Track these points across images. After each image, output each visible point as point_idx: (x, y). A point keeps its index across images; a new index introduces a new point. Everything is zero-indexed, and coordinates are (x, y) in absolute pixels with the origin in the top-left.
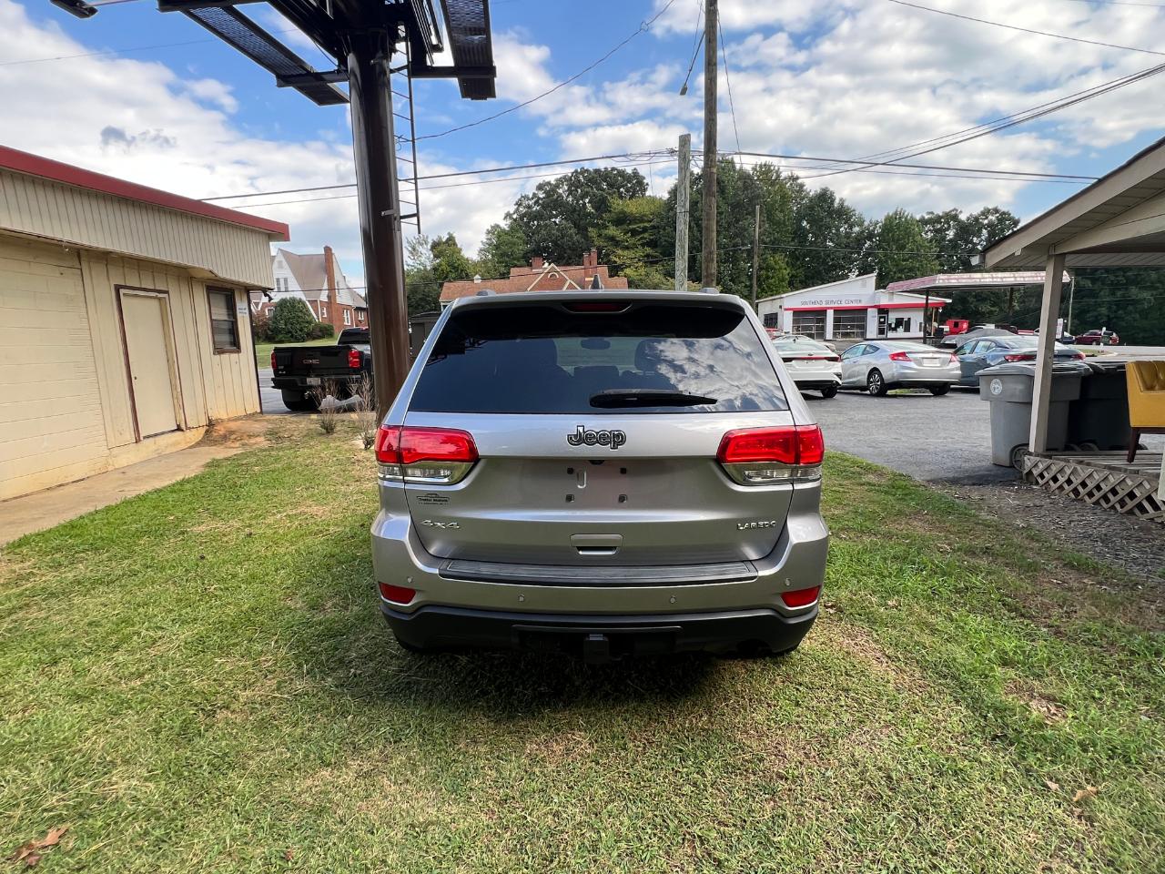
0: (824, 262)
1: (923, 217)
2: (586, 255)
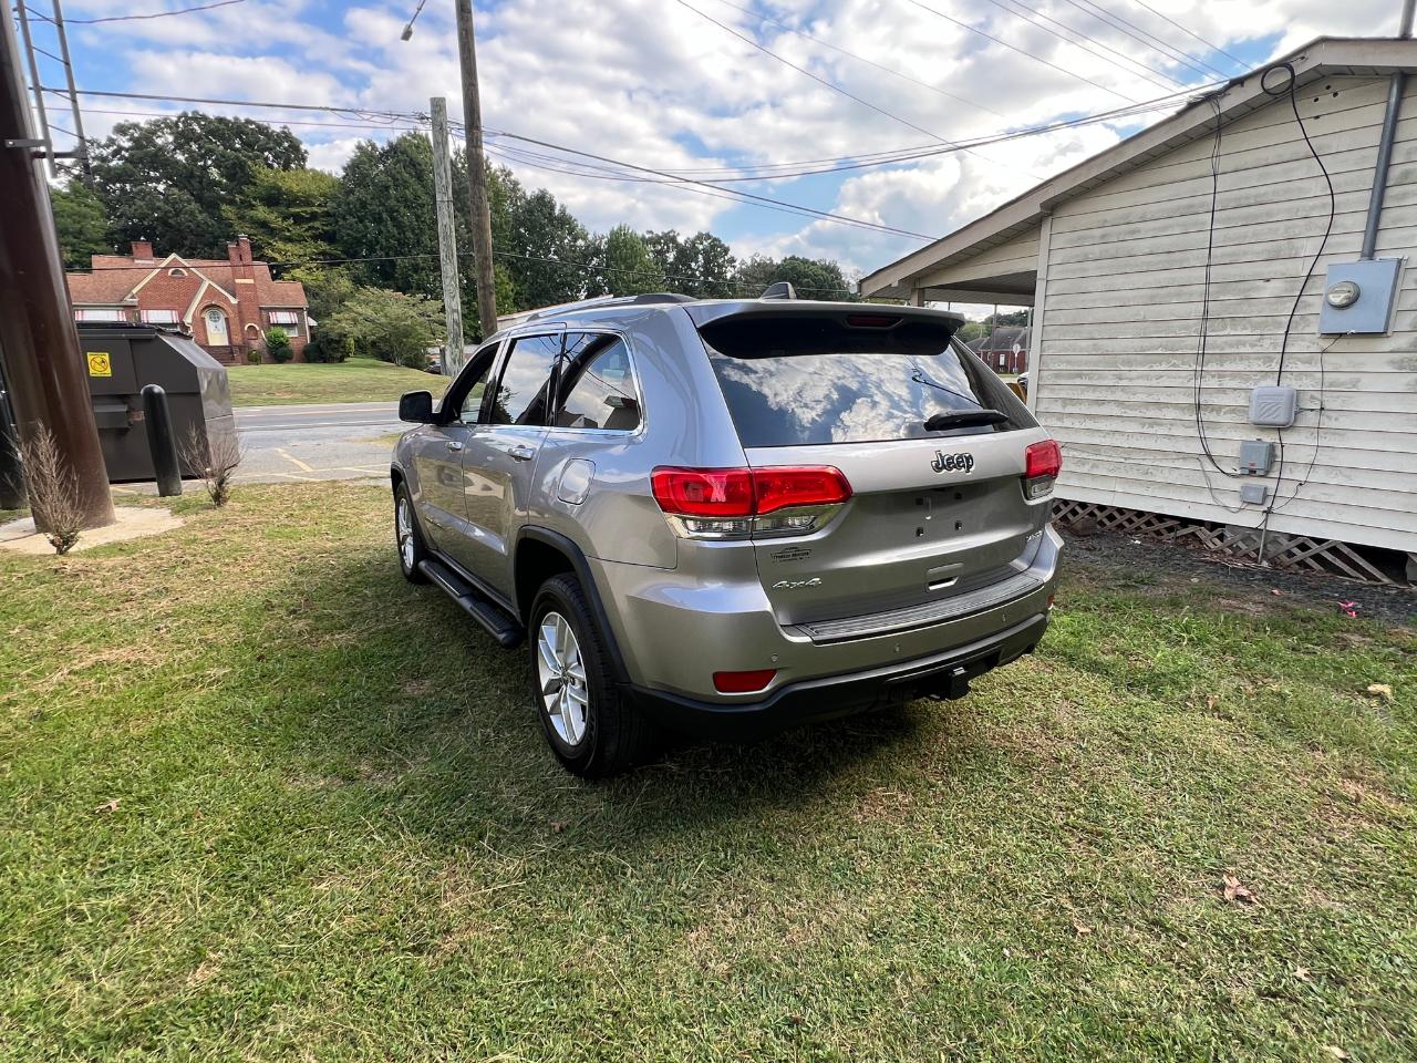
0: (551, 279)
1: (644, 236)
2: (231, 246)
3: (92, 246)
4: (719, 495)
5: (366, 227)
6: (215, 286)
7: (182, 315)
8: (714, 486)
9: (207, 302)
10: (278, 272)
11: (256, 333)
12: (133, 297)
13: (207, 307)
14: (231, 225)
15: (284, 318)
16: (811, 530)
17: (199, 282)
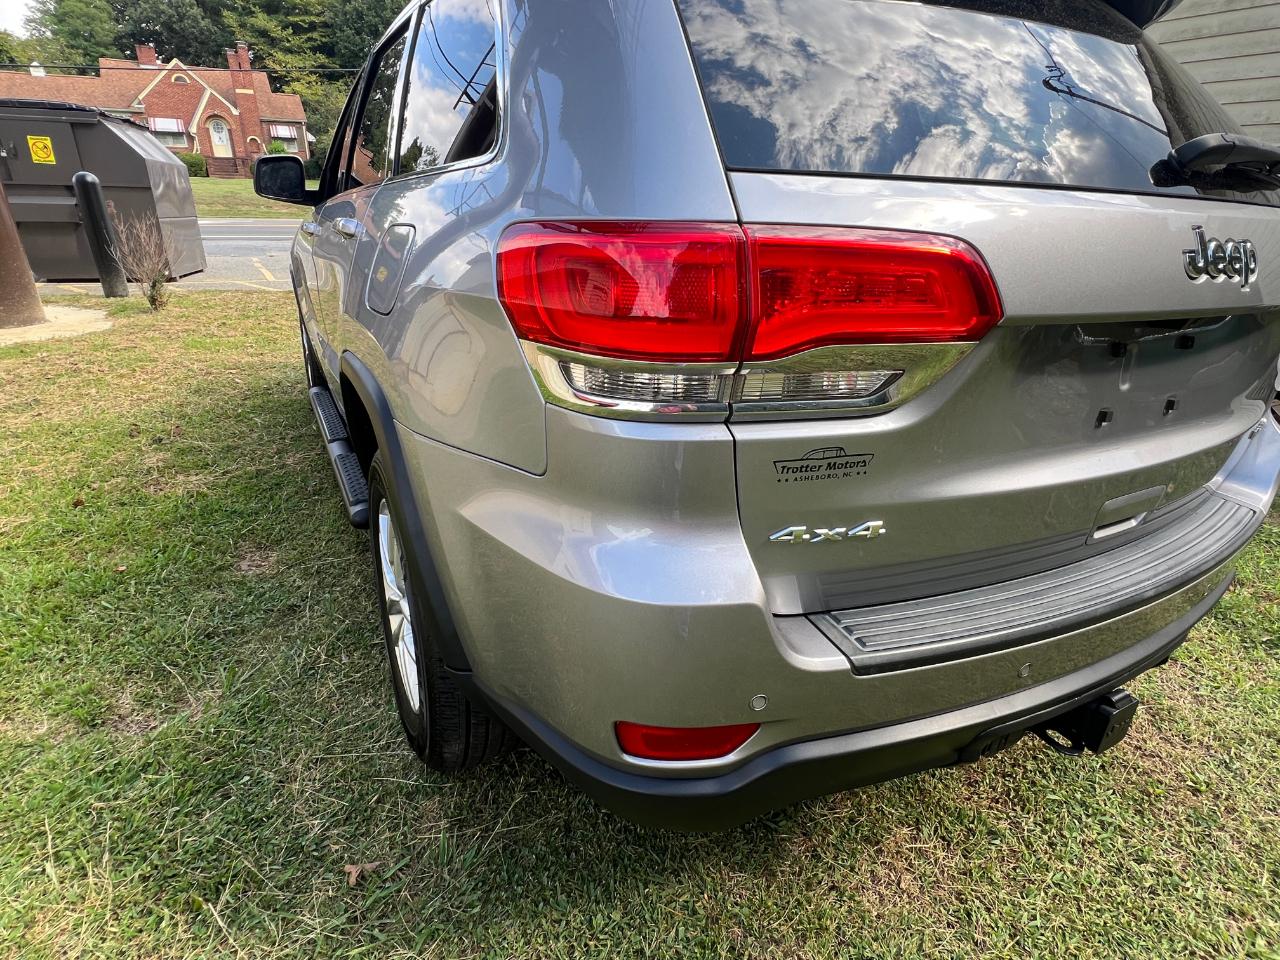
2: (230, 52)
3: (102, 50)
4: (651, 302)
5: (363, 40)
6: (216, 94)
7: (187, 124)
8: (642, 280)
9: (210, 112)
10: (278, 82)
11: (258, 147)
12: (140, 103)
13: (209, 117)
14: (233, 33)
15: (283, 131)
16: (880, 404)
17: (202, 90)
